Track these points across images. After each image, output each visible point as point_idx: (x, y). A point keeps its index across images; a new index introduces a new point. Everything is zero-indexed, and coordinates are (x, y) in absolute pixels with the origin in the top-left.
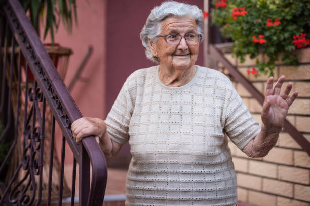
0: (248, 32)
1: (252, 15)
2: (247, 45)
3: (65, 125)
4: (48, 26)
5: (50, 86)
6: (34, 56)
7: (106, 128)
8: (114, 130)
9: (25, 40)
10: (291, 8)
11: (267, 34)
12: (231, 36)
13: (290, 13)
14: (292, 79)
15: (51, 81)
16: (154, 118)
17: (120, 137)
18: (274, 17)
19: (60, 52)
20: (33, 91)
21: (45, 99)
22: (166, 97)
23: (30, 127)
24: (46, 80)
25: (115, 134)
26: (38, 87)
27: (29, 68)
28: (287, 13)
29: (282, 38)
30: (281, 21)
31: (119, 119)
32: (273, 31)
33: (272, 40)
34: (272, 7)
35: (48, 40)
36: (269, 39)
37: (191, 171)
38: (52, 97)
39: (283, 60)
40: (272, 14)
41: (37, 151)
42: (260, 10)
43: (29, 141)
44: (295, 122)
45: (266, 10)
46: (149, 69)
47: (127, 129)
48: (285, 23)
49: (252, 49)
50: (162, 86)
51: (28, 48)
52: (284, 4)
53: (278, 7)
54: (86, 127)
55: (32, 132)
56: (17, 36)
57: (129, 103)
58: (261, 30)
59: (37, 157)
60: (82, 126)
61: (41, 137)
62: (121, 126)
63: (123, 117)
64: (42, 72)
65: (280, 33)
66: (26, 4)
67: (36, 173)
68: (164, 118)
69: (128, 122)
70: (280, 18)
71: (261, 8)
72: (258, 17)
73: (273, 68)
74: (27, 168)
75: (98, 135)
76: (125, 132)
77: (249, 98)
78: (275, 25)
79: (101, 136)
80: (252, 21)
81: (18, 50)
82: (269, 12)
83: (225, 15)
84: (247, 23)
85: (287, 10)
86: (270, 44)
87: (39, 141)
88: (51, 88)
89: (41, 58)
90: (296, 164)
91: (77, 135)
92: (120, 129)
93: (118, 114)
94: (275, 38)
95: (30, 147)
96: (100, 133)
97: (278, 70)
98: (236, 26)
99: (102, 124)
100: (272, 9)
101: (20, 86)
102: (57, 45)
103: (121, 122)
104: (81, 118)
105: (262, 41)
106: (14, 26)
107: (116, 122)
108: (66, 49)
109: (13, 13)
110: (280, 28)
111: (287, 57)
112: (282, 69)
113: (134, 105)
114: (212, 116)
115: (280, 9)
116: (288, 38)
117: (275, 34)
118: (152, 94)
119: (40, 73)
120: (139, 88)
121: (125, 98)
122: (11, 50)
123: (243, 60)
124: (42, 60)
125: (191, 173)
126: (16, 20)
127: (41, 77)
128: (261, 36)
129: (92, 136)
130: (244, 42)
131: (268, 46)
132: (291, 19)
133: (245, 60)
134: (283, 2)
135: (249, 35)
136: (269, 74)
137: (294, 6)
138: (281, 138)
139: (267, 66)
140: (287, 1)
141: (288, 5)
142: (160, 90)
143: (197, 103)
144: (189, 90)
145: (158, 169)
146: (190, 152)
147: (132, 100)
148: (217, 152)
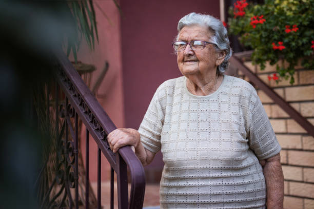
0: (267, 40)
1: (270, 23)
2: (266, 52)
3: (100, 137)
5: (82, 101)
7: (140, 138)
8: (147, 139)
10: (308, 14)
11: (286, 40)
12: (250, 44)
13: (307, 19)
15: (83, 97)
16: (183, 126)
17: (153, 145)
18: (292, 23)
20: (64, 108)
21: (77, 114)
22: (194, 106)
23: (62, 142)
24: (77, 96)
25: (148, 143)
26: (69, 104)
28: (304, 19)
29: (300, 43)
30: (299, 27)
31: (152, 128)
32: (291, 37)
33: (291, 46)
34: (289, 13)
36: (288, 45)
37: (220, 175)
38: (84, 111)
39: (303, 64)
40: (290, 21)
41: (71, 165)
42: (278, 18)
43: (63, 156)
45: (283, 17)
46: (178, 80)
47: (159, 137)
48: (302, 28)
49: (271, 56)
50: (189, 95)
52: (300, 10)
53: (294, 14)
54: (122, 138)
55: (65, 147)
57: (160, 113)
58: (279, 37)
59: (71, 170)
60: (118, 137)
61: (75, 151)
62: (153, 135)
63: (155, 125)
64: (72, 88)
65: (298, 39)
67: (71, 187)
68: (193, 126)
69: (160, 131)
70: (298, 24)
71: (278, 16)
72: (276, 25)
73: (294, 73)
74: (62, 182)
75: (133, 145)
76: (158, 141)
77: (271, 104)
78: (293, 31)
79: (136, 145)
80: (271, 28)
82: (287, 18)
83: (243, 24)
84: (266, 30)
85: (304, 16)
86: (289, 50)
87: (73, 155)
92: (152, 138)
93: (150, 123)
94: (294, 44)
95: (63, 162)
96: (135, 143)
97: (298, 75)
98: (255, 34)
99: (136, 134)
100: (289, 16)
103: (153, 131)
105: (282, 47)
107: (149, 131)
110: (298, 34)
111: (305, 62)
112: (303, 74)
113: (164, 114)
114: (237, 124)
115: (297, 16)
116: (307, 43)
117: (293, 40)
118: (181, 104)
119: (70, 89)
120: (168, 98)
121: (156, 107)
123: (263, 67)
127: (71, 93)
128: (279, 43)
129: (128, 145)
130: (263, 50)
131: (287, 52)
132: (308, 25)
133: (265, 67)
134: (299, 8)
135: (268, 42)
136: (290, 79)
137: (310, 12)
138: (304, 142)
139: (287, 71)
140: (303, 8)
141: (305, 11)
142: (188, 99)
143: (223, 110)
144: (215, 99)
145: (189, 175)
146: (219, 158)
147: (163, 110)
148: (243, 157)
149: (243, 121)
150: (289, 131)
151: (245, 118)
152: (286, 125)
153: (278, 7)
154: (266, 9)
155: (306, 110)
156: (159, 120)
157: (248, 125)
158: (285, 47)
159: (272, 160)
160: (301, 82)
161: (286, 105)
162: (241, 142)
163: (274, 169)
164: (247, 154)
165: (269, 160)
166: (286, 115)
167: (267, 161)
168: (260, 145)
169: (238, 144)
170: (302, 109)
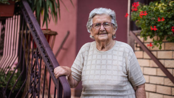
0: (148, 24)
1: (150, 15)
2: (148, 31)
3: (51, 70)
4: (45, 19)
5: (44, 50)
6: (36, 35)
8: (75, 74)
9: (32, 27)
10: (172, 12)
11: (158, 25)
12: (141, 26)
13: (170, 15)
14: (172, 49)
15: (45, 48)
16: (93, 67)
17: (78, 77)
18: (162, 16)
19: (51, 33)
20: (36, 53)
21: (41, 57)
22: (99, 57)
23: (34, 72)
24: (42, 47)
25: (75, 76)
26: (38, 51)
27: (34, 41)
28: (169, 15)
29: (166, 28)
30: (166, 19)
31: (77, 68)
32: (161, 24)
33: (161, 29)
34: (161, 11)
35: (45, 27)
36: (159, 28)
37: (111, 94)
38: (45, 56)
39: (167, 39)
41: (37, 84)
42: (155, 13)
43: (33, 79)
44: (173, 72)
45: (158, 13)
46: (92, 43)
48: (168, 20)
49: (150, 33)
50: (97, 51)
51: (33, 31)
52: (167, 10)
53: (164, 11)
54: (61, 71)
55: (35, 74)
56: (28, 25)
57: (82, 60)
58: (155, 23)
59: (37, 87)
60: (59, 70)
61: (39, 76)
62: (78, 71)
63: (79, 66)
64: (40, 43)
65: (165, 25)
66: (33, 8)
67: (36, 95)
68: (98, 67)
69: (82, 69)
70: (165, 17)
71: (155, 12)
72: (154, 17)
73: (162, 43)
74: (32, 93)
75: (67, 75)
76: (80, 75)
77: (150, 59)
78: (162, 21)
79: (68, 76)
80: (150, 19)
81: (29, 32)
82: (160, 14)
83: (137, 15)
84: (148, 19)
85: (169, 13)
86: (160, 31)
87: (38, 79)
88: (44, 52)
89: (40, 36)
90: (173, 95)
91: (56, 75)
92: (78, 73)
93: (77, 65)
94: (162, 28)
95: (33, 82)
96: (68, 74)
97: (165, 45)
98: (142, 21)
99: (69, 70)
100: (161, 12)
101: (29, 51)
102: (49, 30)
103: (78, 69)
104: (59, 67)
106: (27, 20)
107: (76, 69)
108: (54, 32)
109: (26, 13)
110: (165, 22)
111: (168, 37)
112: (167, 44)
114: (122, 66)
115: (165, 13)
116: (169, 28)
117: (162, 25)
118: (92, 55)
119: (39, 44)
120: (86, 52)
121: (80, 57)
122: (25, 32)
124: (40, 37)
125: (111, 95)
126: (28, 16)
127: (40, 46)
128: (154, 27)
129: (64, 75)
130: (146, 30)
131: (159, 32)
132: (171, 18)
133: (147, 39)
134: (167, 9)
135: (149, 26)
136: (159, 46)
137: (173, 11)
138: (165, 81)
139: (158, 42)
140: (169, 8)
141: (170, 10)
142: (96, 53)
143: (114, 59)
144: (111, 53)
145: (95, 93)
146: (111, 84)
147: (84, 58)
148: (124, 84)
149: (124, 65)
150: (158, 75)
151: (126, 63)
152: (157, 71)
153: (156, 7)
154: (150, 8)
155: (167, 64)
156: (82, 63)
157: (127, 67)
158: (157, 29)
159: (140, 87)
160: (166, 49)
161: (157, 60)
162: (124, 76)
163: (141, 92)
164: (127, 83)
165: (138, 87)
166: (157, 66)
167: (137, 87)
168: (134, 78)
169: (121, 77)
170: (165, 63)
